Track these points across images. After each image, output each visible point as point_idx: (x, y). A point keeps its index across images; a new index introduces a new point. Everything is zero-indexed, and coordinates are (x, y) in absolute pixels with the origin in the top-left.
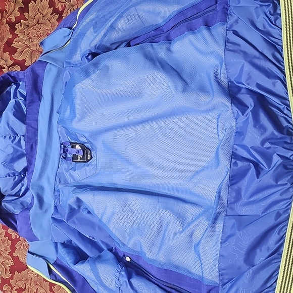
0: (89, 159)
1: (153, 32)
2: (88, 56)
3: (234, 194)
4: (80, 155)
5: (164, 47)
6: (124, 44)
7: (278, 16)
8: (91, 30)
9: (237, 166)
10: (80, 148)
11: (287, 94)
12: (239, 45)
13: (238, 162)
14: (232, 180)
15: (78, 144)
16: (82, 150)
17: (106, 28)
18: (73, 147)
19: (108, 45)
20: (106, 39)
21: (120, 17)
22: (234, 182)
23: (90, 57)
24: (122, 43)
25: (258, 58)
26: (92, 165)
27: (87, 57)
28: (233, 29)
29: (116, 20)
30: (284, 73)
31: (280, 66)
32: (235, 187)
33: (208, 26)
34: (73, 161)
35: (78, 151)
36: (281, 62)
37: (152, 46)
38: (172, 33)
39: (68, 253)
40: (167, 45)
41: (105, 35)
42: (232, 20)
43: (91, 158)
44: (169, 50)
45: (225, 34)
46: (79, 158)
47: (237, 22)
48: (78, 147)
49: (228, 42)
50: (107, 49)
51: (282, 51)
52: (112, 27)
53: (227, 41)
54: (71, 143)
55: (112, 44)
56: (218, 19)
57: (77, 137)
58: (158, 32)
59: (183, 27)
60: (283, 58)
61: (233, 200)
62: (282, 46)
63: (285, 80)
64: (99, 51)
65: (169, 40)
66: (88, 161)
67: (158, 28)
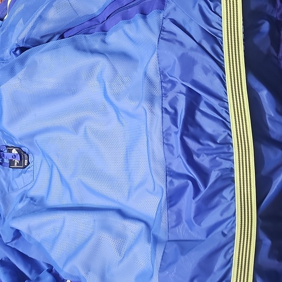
0: (26, 164)
1: (87, 23)
2: (16, 51)
3: (174, 217)
4: (17, 161)
5: (99, 39)
6: (57, 37)
7: (219, 3)
8: (21, 21)
9: (173, 185)
10: (17, 152)
11: (226, 94)
12: (175, 34)
13: (174, 180)
14: (170, 202)
15: (14, 147)
16: (18, 155)
17: (35, 19)
18: (10, 151)
19: (38, 38)
20: (35, 31)
21: (50, 6)
22: (172, 203)
23: (18, 52)
24: (54, 35)
25: (196, 50)
26: (29, 172)
27: (14, 53)
28: (169, 17)
29: (45, 10)
30: (223, 70)
31: (220, 61)
32: (175, 208)
33: (144, 14)
34: (10, 167)
35: (15, 155)
36: (221, 56)
37: (85, 37)
38: (107, 23)
39: (5, 273)
40: (101, 37)
41: (33, 28)
42: (169, 7)
43: (29, 163)
44: (104, 41)
45: (161, 23)
46: (16, 163)
47: (175, 9)
48: (14, 151)
49: (164, 31)
50: (37, 43)
51: (222, 43)
52: (41, 18)
53: (162, 29)
54: (7, 147)
55: (42, 37)
56: (155, 6)
57: (13, 140)
58: (93, 23)
59: (118, 16)
60: (223, 51)
61: (174, 224)
62: (222, 38)
63: (224, 78)
64: (28, 46)
65: (104, 31)
66: (25, 167)
67: (93, 19)
